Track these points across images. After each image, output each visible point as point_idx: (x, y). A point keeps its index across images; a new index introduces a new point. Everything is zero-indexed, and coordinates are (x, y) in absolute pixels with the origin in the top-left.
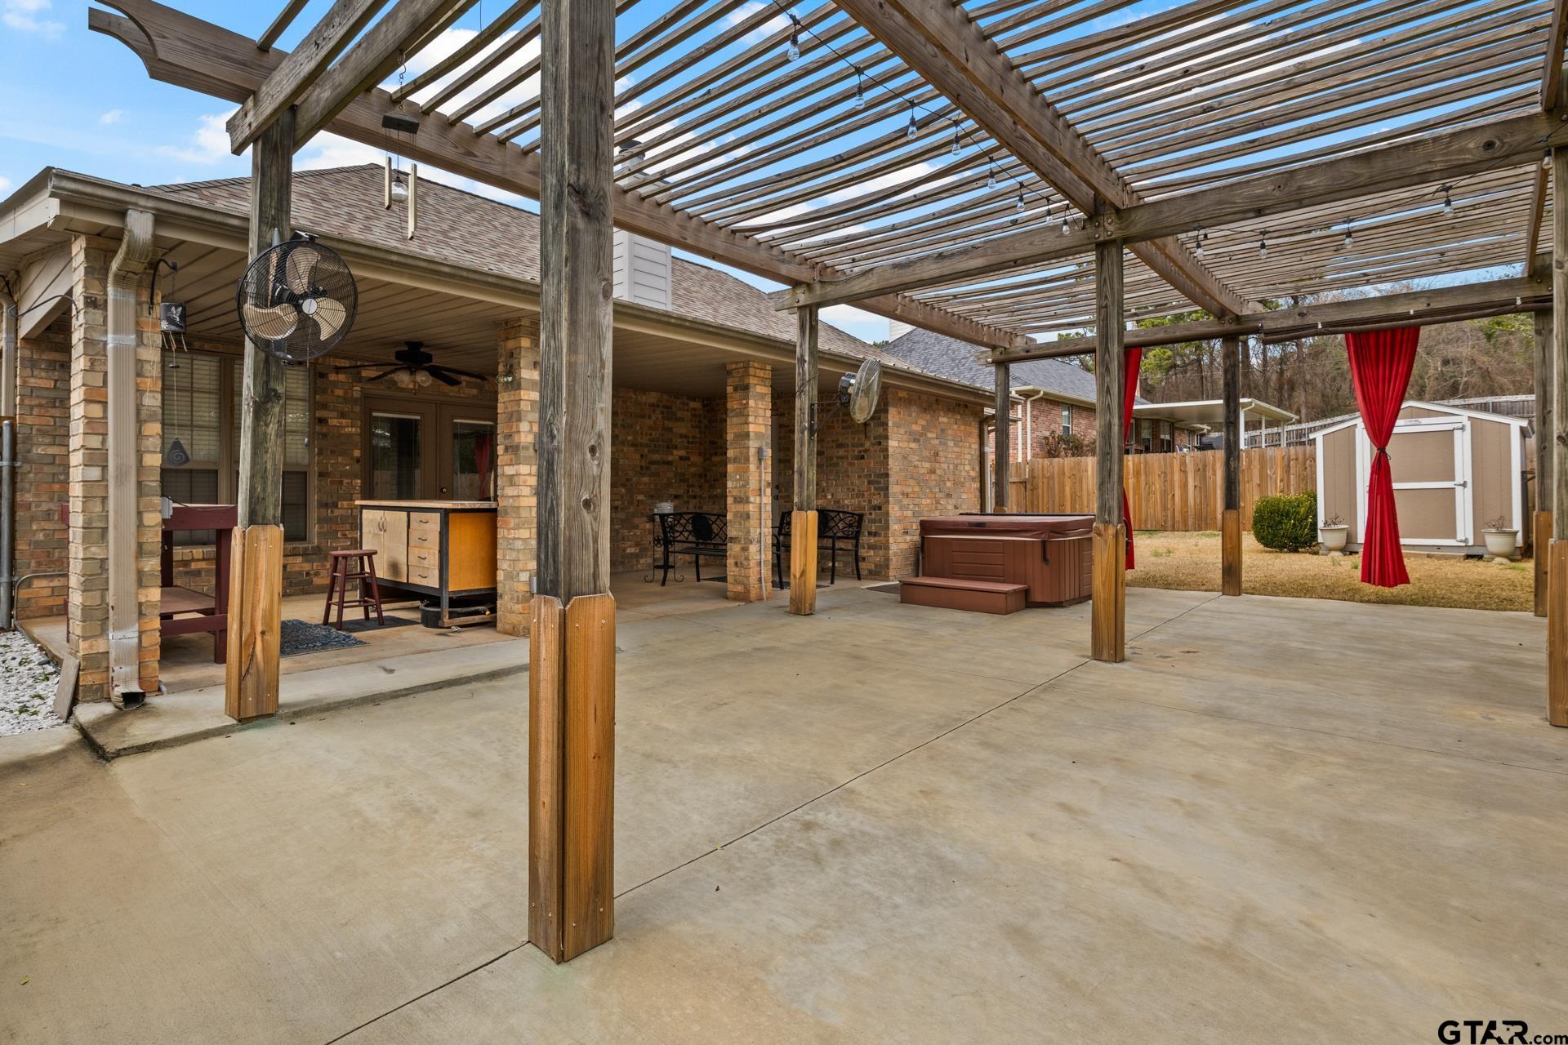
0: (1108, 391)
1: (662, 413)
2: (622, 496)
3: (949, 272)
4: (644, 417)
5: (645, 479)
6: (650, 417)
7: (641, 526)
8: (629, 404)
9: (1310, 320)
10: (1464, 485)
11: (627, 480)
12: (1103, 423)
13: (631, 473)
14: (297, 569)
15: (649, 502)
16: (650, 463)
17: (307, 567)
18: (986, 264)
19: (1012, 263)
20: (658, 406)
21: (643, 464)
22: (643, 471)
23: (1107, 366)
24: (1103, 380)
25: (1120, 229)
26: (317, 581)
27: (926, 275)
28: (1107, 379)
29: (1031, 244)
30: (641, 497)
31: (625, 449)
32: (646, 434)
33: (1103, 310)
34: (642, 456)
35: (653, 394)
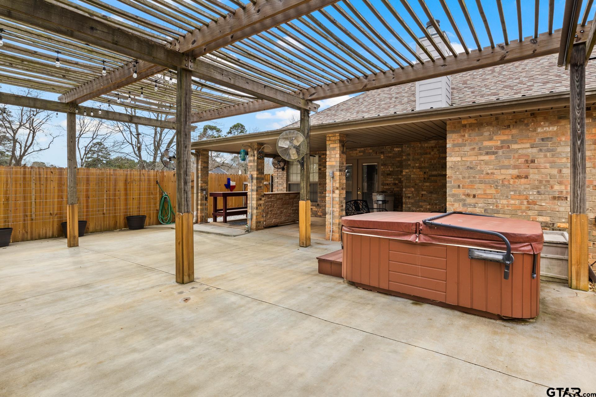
1: (438, 150)
2: (412, 192)
4: (426, 154)
5: (428, 184)
6: (430, 153)
7: (424, 207)
8: (416, 149)
11: (416, 184)
13: (418, 181)
14: (314, 210)
15: (430, 195)
16: (430, 176)
17: (316, 209)
20: (436, 147)
21: (426, 176)
22: (425, 180)
26: (319, 214)
30: (424, 193)
31: (414, 170)
32: (427, 162)
34: (425, 173)
35: (433, 142)
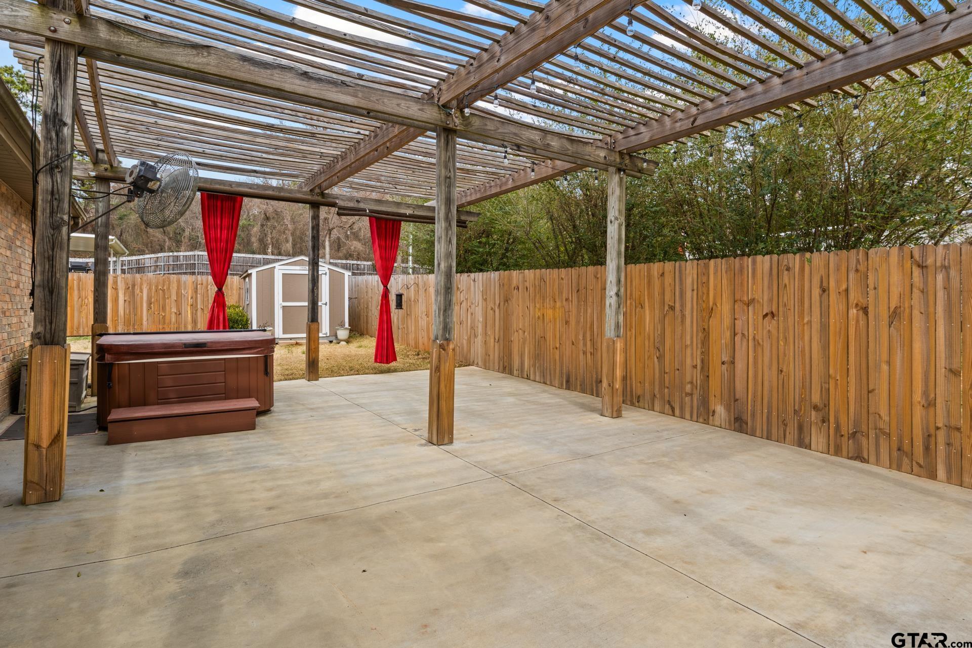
0: (450, 242)
3: (316, 95)
9: (362, 206)
10: (326, 304)
12: (446, 265)
18: (356, 104)
19: (365, 112)
23: (450, 223)
24: (447, 232)
25: (462, 124)
27: (288, 87)
28: (450, 232)
29: (398, 105)
33: (448, 180)
